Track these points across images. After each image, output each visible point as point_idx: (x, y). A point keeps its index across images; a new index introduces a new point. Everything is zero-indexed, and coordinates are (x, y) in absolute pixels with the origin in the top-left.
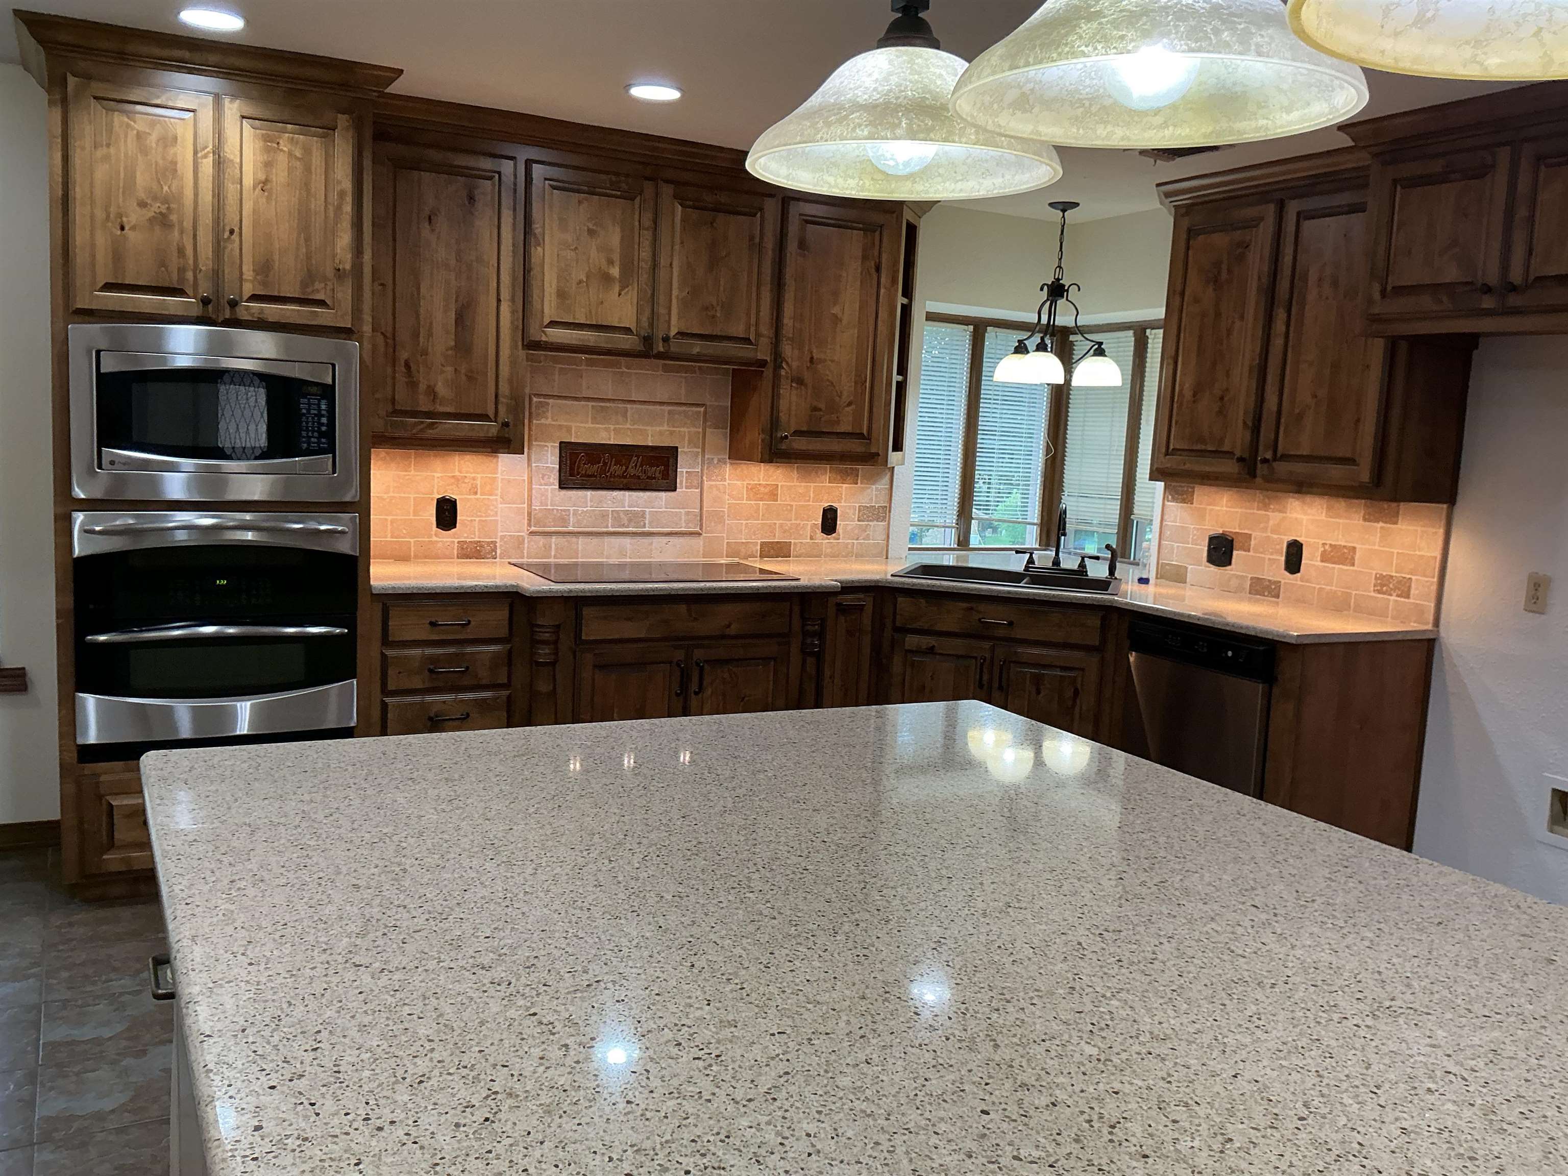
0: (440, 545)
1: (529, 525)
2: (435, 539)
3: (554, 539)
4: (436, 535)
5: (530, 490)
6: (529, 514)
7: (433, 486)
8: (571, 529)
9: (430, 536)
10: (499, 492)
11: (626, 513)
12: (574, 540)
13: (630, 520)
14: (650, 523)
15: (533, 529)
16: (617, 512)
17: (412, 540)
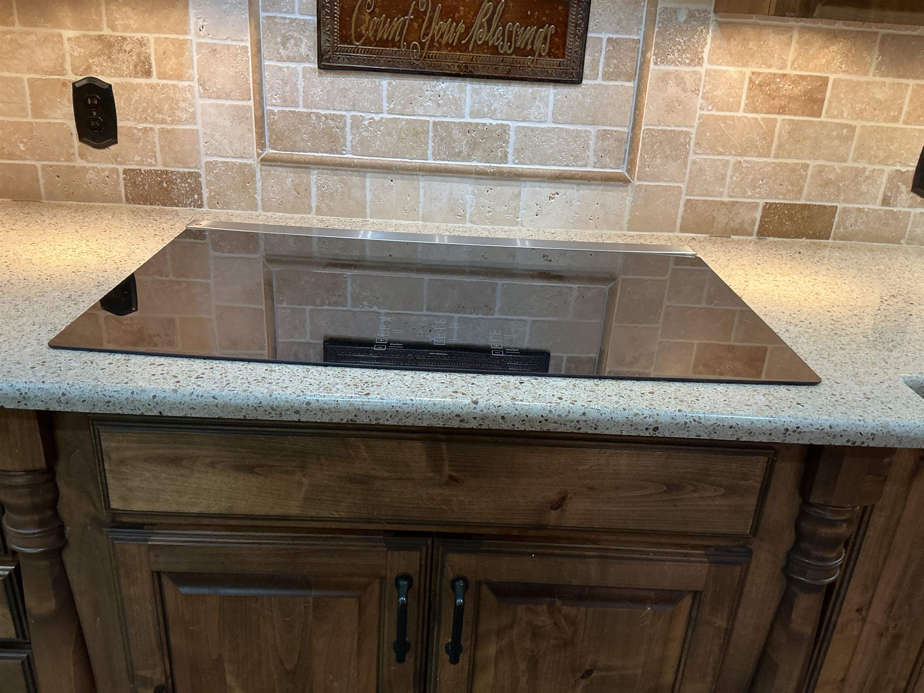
0: (90, 175)
1: (261, 145)
2: (80, 163)
3: (314, 176)
4: (82, 156)
5: (258, 68)
6: (260, 121)
7: (63, 57)
8: (348, 156)
9: (70, 157)
10: (195, 72)
11: (467, 129)
12: (355, 179)
13: (474, 145)
14: (517, 151)
15: (269, 151)
16: (446, 126)
17: (39, 164)
